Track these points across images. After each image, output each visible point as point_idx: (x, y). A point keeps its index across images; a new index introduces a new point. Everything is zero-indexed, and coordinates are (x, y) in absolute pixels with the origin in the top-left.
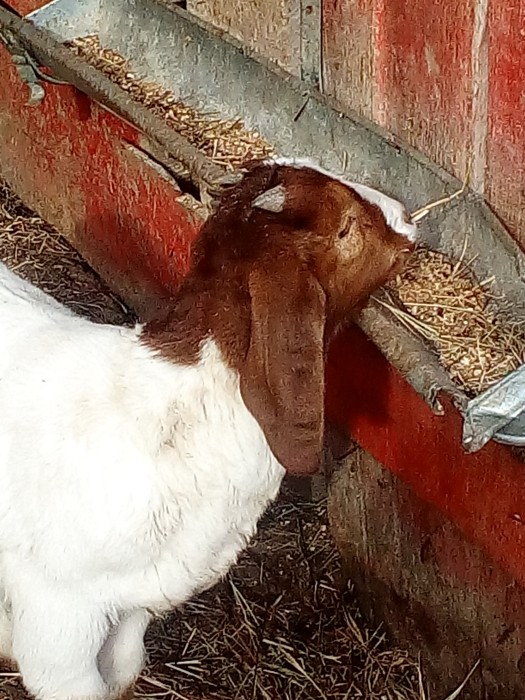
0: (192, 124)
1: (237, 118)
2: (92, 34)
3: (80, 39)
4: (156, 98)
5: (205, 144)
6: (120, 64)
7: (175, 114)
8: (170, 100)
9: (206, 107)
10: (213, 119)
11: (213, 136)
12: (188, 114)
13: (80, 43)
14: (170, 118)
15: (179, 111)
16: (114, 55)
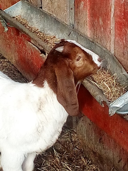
0: (44, 37)
1: (54, 35)
2: (19, 15)
3: (16, 16)
4: (35, 31)
5: (47, 42)
6: (26, 22)
7: (39, 35)
8: (38, 31)
9: (47, 33)
10: (48, 36)
11: (48, 40)
12: (42, 34)
13: (16, 17)
14: (38, 35)
15: (40, 34)
16: (25, 20)
